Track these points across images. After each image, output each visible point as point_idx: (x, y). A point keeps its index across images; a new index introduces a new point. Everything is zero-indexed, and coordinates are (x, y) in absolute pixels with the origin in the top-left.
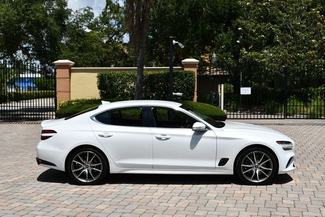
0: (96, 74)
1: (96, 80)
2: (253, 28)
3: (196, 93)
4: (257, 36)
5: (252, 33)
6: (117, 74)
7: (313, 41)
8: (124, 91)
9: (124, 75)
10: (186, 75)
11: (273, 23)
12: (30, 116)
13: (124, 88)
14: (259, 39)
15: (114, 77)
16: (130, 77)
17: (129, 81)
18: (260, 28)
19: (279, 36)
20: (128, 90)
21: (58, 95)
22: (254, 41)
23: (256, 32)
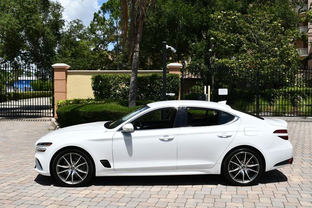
0: (90, 77)
1: (90, 81)
2: (224, 38)
3: (180, 94)
4: (227, 45)
5: (222, 42)
6: (110, 76)
7: (276, 49)
8: (116, 92)
9: (116, 77)
10: (172, 77)
11: (240, 34)
12: (29, 114)
13: (116, 88)
14: (229, 47)
15: (107, 79)
16: (122, 79)
17: (121, 83)
18: (230, 38)
19: (247, 44)
20: (120, 90)
21: (56, 95)
22: (225, 49)
23: (226, 41)
